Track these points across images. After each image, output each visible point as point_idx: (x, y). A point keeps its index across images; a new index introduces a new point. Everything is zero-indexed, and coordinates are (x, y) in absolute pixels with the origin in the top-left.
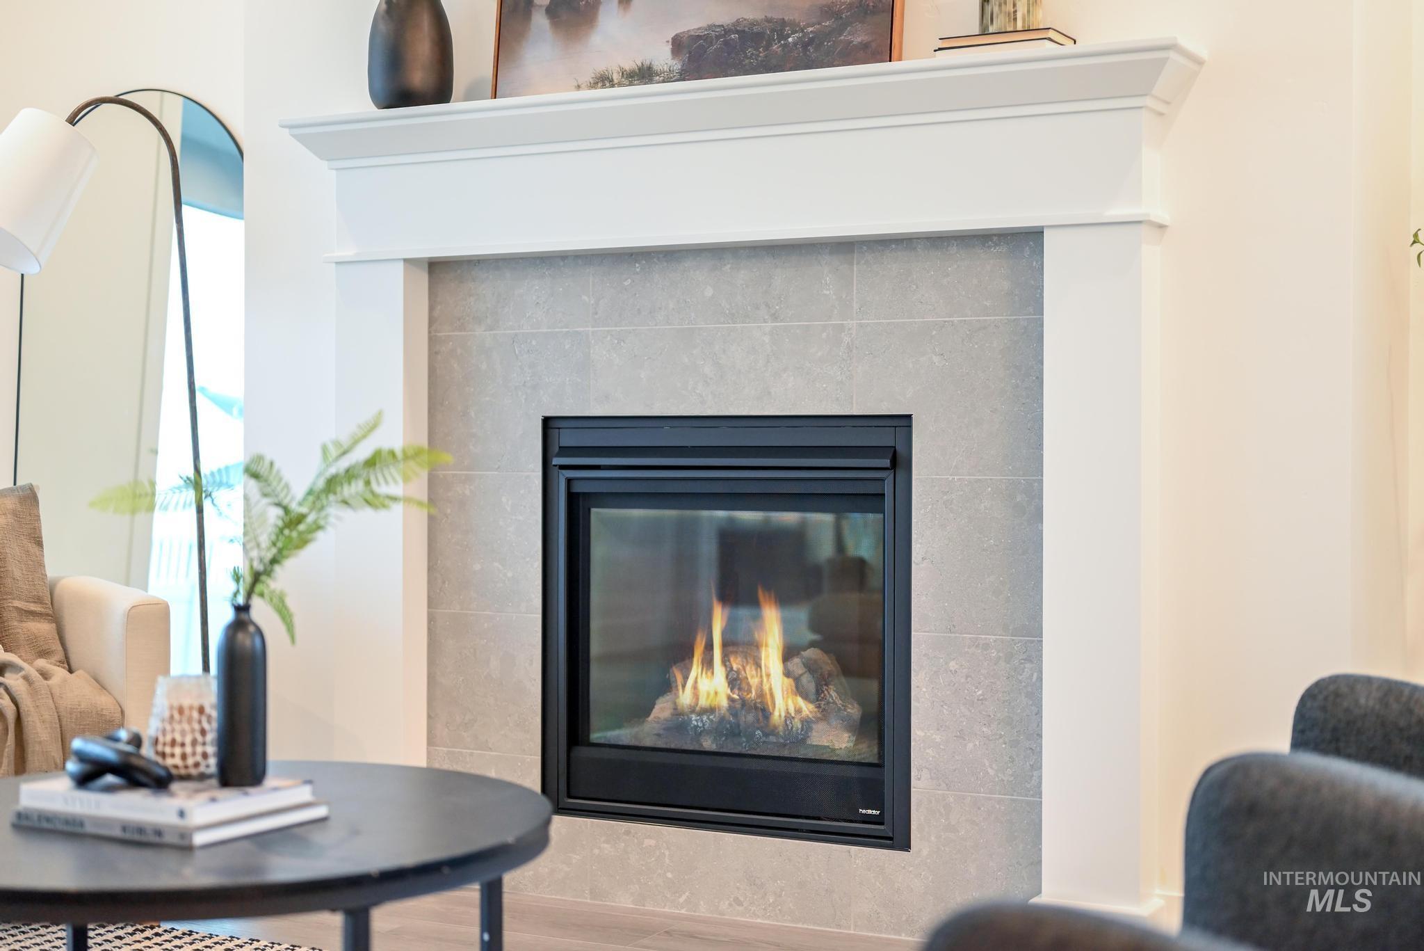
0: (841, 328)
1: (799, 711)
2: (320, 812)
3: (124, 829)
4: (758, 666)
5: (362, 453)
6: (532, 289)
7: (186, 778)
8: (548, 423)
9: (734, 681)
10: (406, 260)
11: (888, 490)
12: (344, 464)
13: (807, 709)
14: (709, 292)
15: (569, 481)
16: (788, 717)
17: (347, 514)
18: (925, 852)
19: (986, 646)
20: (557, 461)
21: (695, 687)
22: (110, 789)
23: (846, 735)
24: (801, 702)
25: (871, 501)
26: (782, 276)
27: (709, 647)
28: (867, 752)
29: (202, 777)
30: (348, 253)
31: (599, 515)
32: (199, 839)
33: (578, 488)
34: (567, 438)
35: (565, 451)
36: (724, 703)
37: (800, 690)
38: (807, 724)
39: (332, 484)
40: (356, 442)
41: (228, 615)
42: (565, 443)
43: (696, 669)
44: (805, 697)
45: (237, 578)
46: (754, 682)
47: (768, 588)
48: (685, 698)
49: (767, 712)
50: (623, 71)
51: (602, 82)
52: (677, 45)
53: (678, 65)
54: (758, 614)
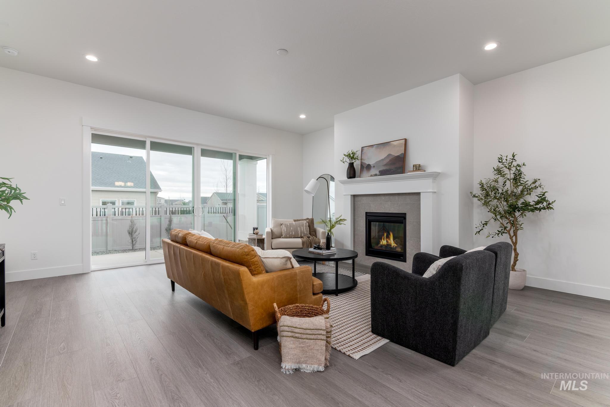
0: (398, 203)
1: (395, 245)
2: (336, 253)
3: (318, 253)
4: (390, 240)
5: (339, 219)
6: (364, 198)
7: (324, 249)
8: (366, 213)
9: (387, 242)
10: (351, 195)
11: (404, 222)
12: (338, 220)
13: (396, 245)
14: (383, 199)
15: (368, 219)
16: (394, 246)
17: (337, 225)
18: (408, 263)
19: (415, 240)
20: (367, 217)
21: (382, 242)
22: (317, 249)
23: (400, 249)
24: (395, 244)
25: (402, 223)
26: (391, 197)
27: (384, 237)
28: (402, 251)
29: (325, 249)
30: (345, 194)
31: (372, 223)
32: (324, 254)
33: (369, 220)
35: (368, 216)
36: (386, 244)
37: (395, 243)
38: (396, 247)
39: (337, 222)
40: (339, 218)
41: (327, 234)
42: (368, 215)
43: (383, 240)
44: (396, 244)
45: (328, 231)
46: (389, 242)
47: (391, 231)
48: (381, 243)
49: (391, 246)
50: (374, 175)
51: (372, 176)
52: (380, 172)
53: (379, 174)
54: (390, 234)
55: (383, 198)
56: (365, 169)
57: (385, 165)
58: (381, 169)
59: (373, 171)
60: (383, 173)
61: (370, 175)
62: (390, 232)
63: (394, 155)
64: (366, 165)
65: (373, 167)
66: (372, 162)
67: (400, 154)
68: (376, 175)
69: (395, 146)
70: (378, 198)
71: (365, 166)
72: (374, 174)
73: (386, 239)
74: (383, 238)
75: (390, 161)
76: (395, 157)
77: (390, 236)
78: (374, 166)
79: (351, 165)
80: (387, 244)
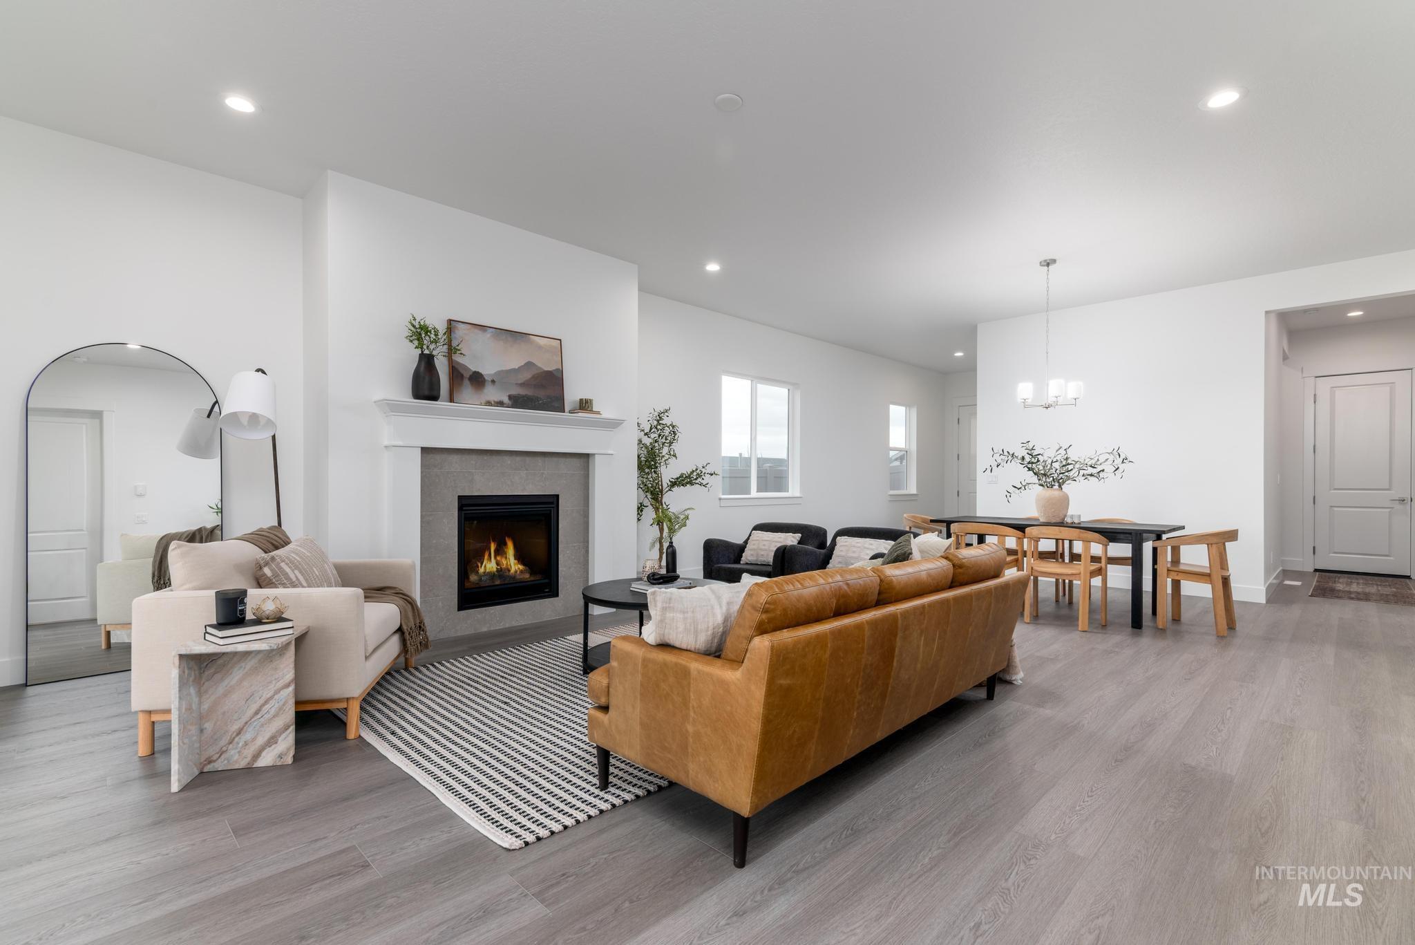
1: (519, 569)
4: (506, 558)
6: (455, 458)
8: (460, 498)
9: (498, 564)
10: (421, 448)
11: (553, 512)
13: (522, 568)
14: (509, 462)
15: (465, 514)
16: (516, 572)
19: (575, 546)
20: (461, 509)
21: (485, 566)
26: (528, 459)
27: (490, 555)
33: (467, 516)
34: (464, 502)
35: (466, 506)
36: (495, 570)
43: (485, 561)
44: (521, 565)
46: (505, 562)
47: (509, 537)
48: (482, 570)
49: (509, 571)
50: (494, 402)
51: (489, 403)
52: (510, 397)
53: (510, 403)
54: (505, 544)
55: (508, 460)
56: (466, 382)
57: (522, 385)
58: (516, 391)
59: (491, 393)
60: (518, 402)
61: (483, 401)
62: (507, 539)
63: (540, 368)
64: (471, 373)
65: (490, 383)
66: (487, 370)
67: (554, 368)
68: (500, 404)
69: (540, 347)
70: (495, 458)
71: (467, 375)
72: (496, 400)
73: (495, 557)
74: (486, 557)
75: (534, 377)
76: (541, 373)
77: (507, 548)
78: (493, 381)
79: (427, 361)
80: (498, 570)
